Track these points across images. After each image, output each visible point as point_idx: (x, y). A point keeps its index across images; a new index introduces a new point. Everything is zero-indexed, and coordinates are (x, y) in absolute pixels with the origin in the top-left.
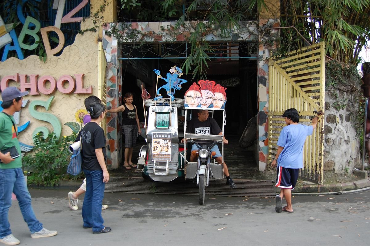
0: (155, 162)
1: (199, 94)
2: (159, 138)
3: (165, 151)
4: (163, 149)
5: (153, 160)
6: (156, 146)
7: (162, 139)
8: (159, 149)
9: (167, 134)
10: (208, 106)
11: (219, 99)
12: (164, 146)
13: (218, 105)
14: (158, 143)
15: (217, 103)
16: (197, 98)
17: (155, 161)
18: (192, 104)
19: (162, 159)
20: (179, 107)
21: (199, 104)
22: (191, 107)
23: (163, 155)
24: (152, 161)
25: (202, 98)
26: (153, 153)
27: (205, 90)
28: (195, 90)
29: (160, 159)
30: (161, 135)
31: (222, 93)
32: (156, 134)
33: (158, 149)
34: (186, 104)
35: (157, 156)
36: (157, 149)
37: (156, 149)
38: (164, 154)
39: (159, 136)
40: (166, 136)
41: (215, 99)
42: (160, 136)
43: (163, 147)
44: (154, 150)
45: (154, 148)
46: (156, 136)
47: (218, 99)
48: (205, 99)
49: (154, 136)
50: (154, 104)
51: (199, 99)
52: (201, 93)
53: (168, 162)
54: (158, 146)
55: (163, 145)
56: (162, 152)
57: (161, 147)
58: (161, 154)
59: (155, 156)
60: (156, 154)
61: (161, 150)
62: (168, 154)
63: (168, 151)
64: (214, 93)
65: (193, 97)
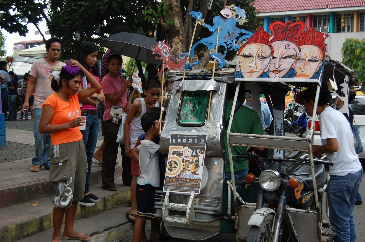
0: (167, 194)
1: (266, 50)
2: (181, 144)
3: (190, 173)
4: (187, 168)
5: (166, 189)
6: (174, 160)
7: (187, 147)
8: (180, 167)
9: (198, 136)
10: (283, 73)
11: (310, 58)
12: (191, 161)
13: (305, 72)
14: (180, 154)
15: (304, 68)
16: (263, 58)
17: (168, 192)
18: (252, 72)
19: (182, 189)
20: (230, 82)
21: (266, 71)
22: (247, 78)
23: (186, 179)
24: (164, 191)
25: (274, 58)
26: (166, 174)
27: (280, 41)
28: (261, 42)
29: (178, 188)
30: (187, 137)
31: (318, 46)
32: (177, 135)
33: (178, 166)
34: (239, 70)
35: (174, 181)
36: (175, 167)
37: (173, 166)
38: (187, 177)
39: (182, 141)
40: (196, 142)
41: (300, 60)
42: (184, 141)
43: (187, 163)
44: (170, 170)
45: (171, 165)
46: (176, 141)
47: (307, 59)
48: (278, 59)
49: (172, 140)
50: (181, 77)
51: (267, 61)
52: (271, 47)
53: (193, 194)
54: (179, 161)
55: (188, 159)
56: (184, 174)
57: (183, 163)
58: (182, 179)
59: (170, 182)
60: (173, 177)
61: (183, 168)
62: (196, 178)
63: (197, 172)
64: (300, 47)
65: (254, 57)
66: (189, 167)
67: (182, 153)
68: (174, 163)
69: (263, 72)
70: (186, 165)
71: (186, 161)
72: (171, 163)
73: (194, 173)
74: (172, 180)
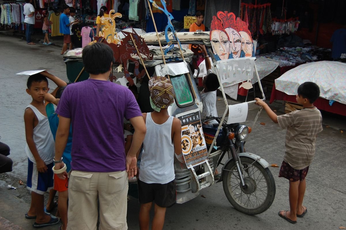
0: (193, 169)
1: (224, 36)
3: (198, 146)
4: (196, 143)
5: (189, 166)
6: (185, 139)
7: (191, 125)
8: (191, 144)
9: (194, 113)
10: (239, 54)
12: (196, 135)
13: (248, 52)
14: (187, 133)
16: (225, 42)
17: (192, 167)
18: (223, 54)
19: (198, 161)
21: (230, 54)
22: (223, 60)
23: (198, 152)
24: (188, 168)
25: (231, 42)
26: (184, 154)
27: (229, 28)
28: (219, 29)
29: (196, 161)
30: (188, 117)
31: (247, 32)
32: (181, 117)
33: (189, 144)
34: (216, 54)
35: (191, 157)
36: (187, 145)
37: (186, 145)
38: (198, 150)
40: (194, 118)
41: (242, 43)
42: (187, 120)
44: (185, 149)
45: (184, 144)
47: (245, 42)
50: (161, 61)
51: (228, 44)
52: (226, 33)
53: (207, 162)
54: (189, 139)
55: (194, 135)
56: (195, 148)
57: (192, 139)
58: (195, 153)
59: (189, 159)
60: (189, 154)
61: (193, 144)
62: (203, 148)
63: (202, 144)
64: (239, 32)
65: (220, 41)
66: (197, 141)
67: (189, 131)
68: (185, 142)
69: (229, 54)
70: (194, 140)
71: (193, 137)
72: (184, 143)
73: (201, 145)
74: (189, 156)
